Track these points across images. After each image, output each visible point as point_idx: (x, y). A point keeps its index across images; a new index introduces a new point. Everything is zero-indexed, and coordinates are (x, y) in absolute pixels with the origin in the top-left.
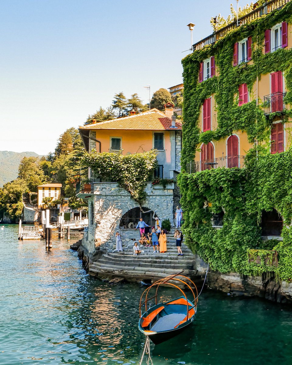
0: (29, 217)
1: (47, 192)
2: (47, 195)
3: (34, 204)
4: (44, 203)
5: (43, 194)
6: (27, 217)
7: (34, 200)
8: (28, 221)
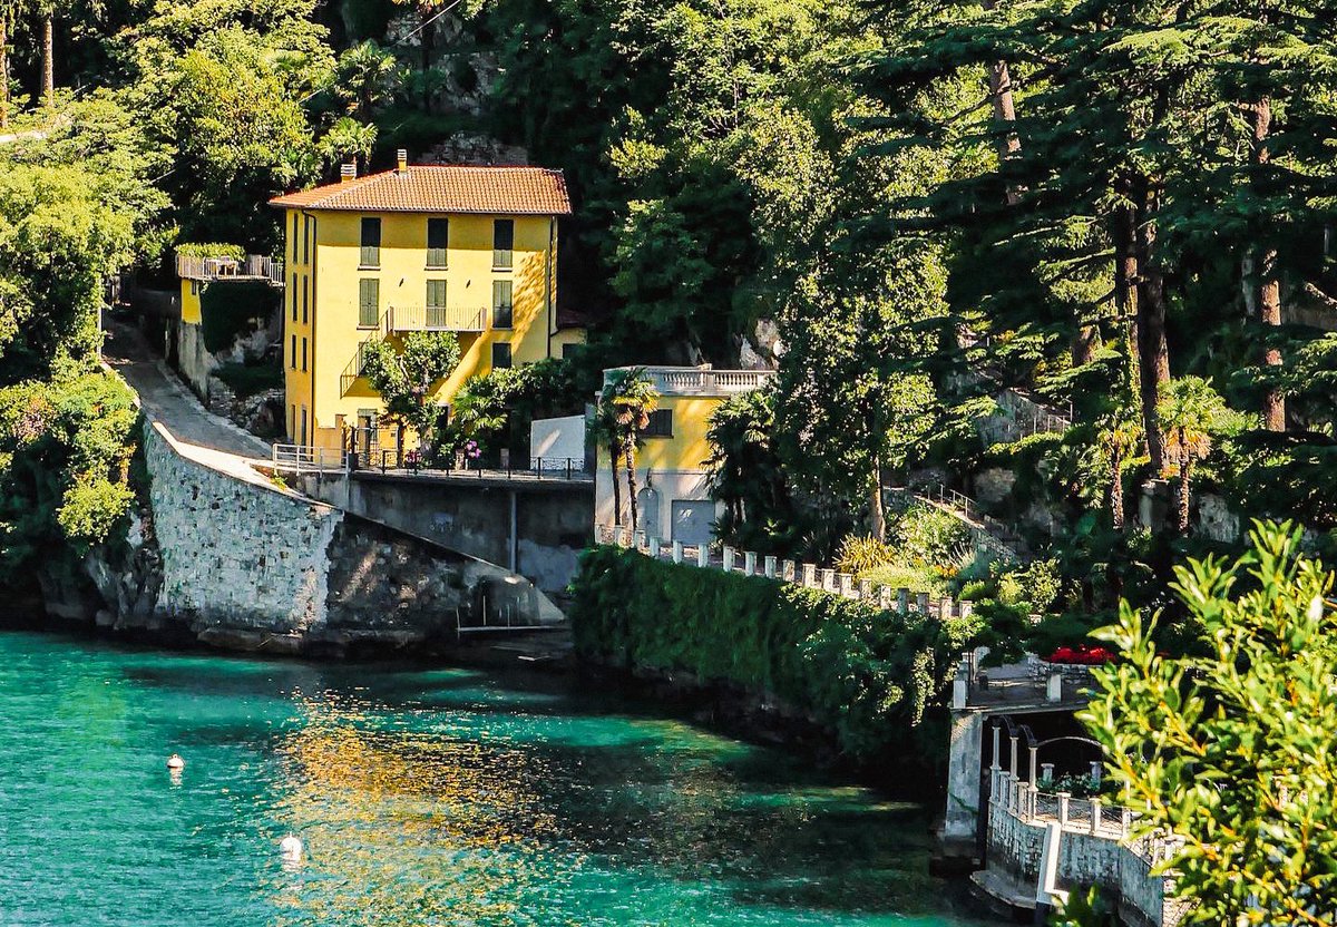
0: (231, 572)
1: (404, 268)
2: (405, 305)
3: (243, 395)
4: (378, 404)
5: (369, 291)
6: (204, 564)
7: (238, 352)
8: (214, 612)
